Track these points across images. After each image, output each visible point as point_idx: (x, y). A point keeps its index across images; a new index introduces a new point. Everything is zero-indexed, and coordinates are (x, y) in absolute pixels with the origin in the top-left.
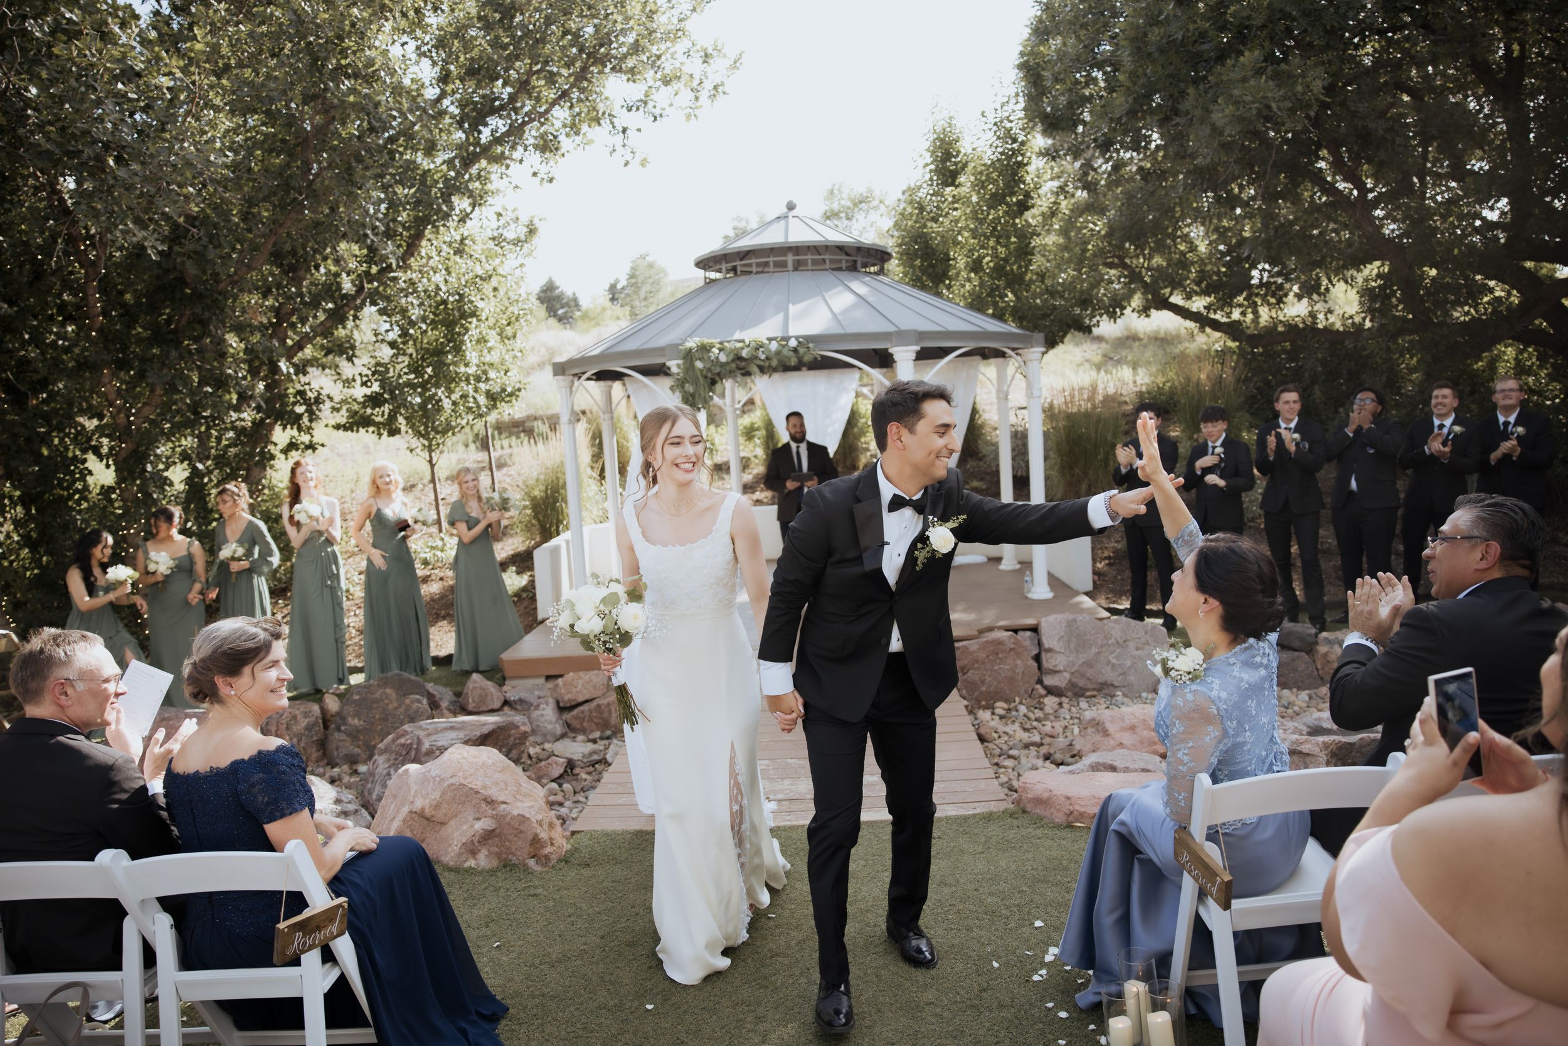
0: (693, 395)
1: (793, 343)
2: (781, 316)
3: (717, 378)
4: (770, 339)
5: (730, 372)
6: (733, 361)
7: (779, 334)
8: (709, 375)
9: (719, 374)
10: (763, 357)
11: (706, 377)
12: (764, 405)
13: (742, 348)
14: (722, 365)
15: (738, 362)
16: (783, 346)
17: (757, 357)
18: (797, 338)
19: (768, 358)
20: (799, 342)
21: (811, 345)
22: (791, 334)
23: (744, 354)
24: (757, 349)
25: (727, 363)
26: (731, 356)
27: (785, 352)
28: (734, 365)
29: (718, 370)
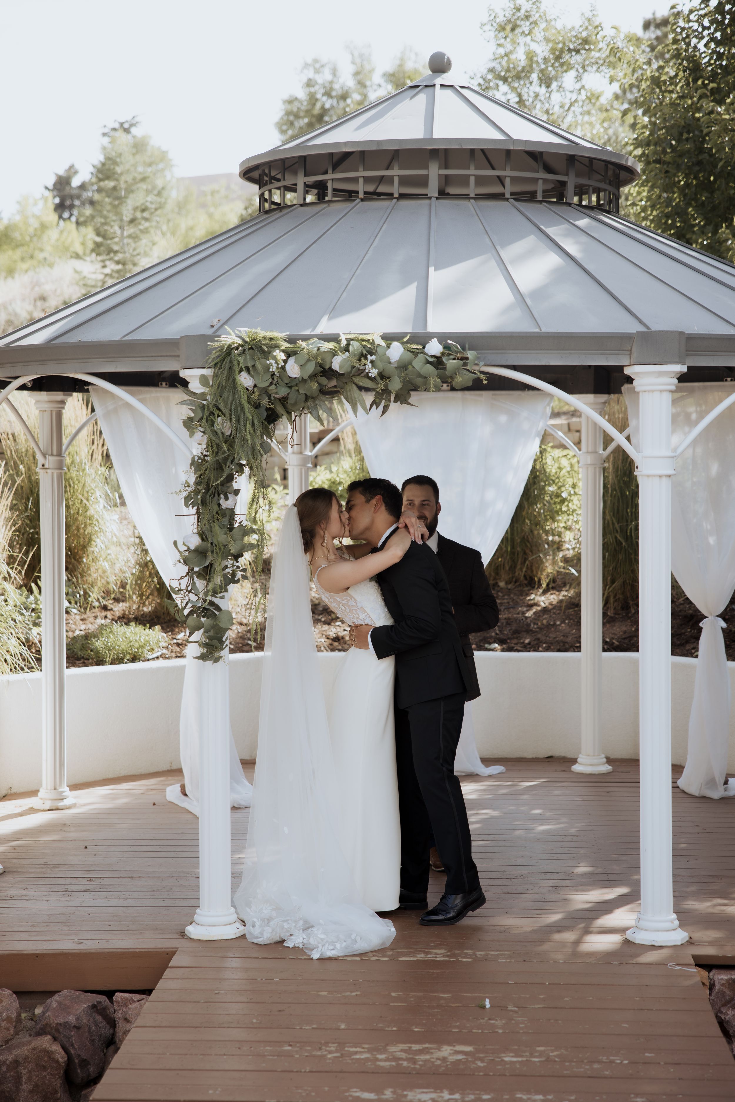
0: (230, 441)
1: (434, 348)
2: (411, 290)
3: (280, 410)
4: (389, 338)
5: (307, 398)
6: (313, 376)
7: (407, 329)
8: (265, 402)
9: (283, 401)
10: (374, 373)
11: (257, 406)
12: (358, 451)
13: (334, 353)
14: (292, 383)
15: (324, 380)
16: (415, 353)
17: (361, 372)
18: (442, 338)
19: (382, 376)
20: (446, 347)
21: (470, 354)
22: (432, 328)
23: (337, 364)
24: (363, 356)
25: (303, 381)
26: (311, 368)
27: (418, 364)
28: (314, 386)
29: (283, 392)
